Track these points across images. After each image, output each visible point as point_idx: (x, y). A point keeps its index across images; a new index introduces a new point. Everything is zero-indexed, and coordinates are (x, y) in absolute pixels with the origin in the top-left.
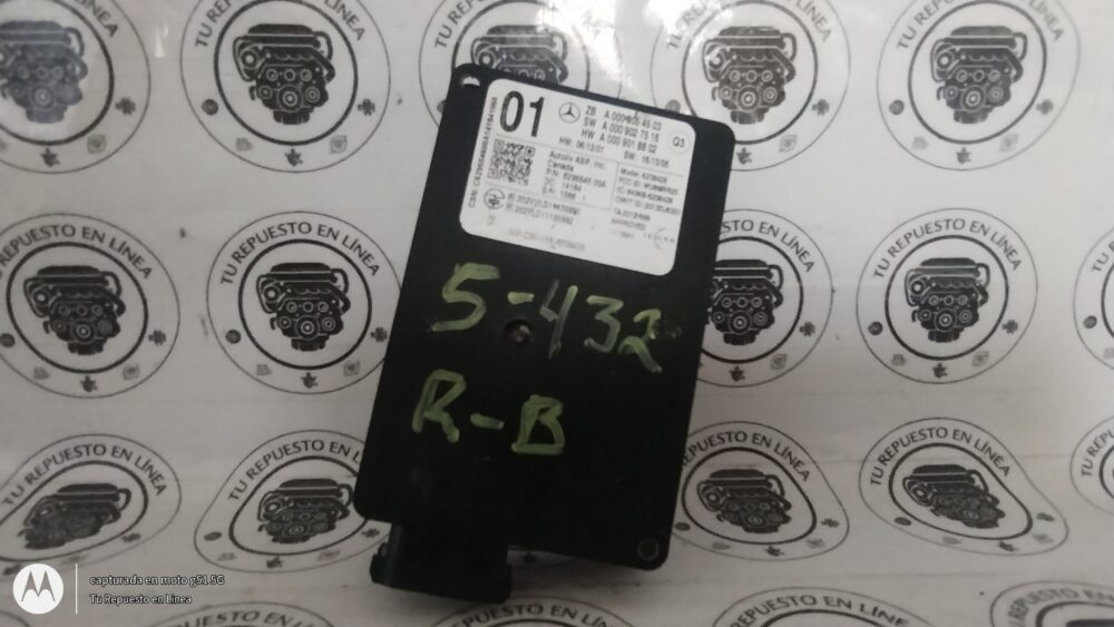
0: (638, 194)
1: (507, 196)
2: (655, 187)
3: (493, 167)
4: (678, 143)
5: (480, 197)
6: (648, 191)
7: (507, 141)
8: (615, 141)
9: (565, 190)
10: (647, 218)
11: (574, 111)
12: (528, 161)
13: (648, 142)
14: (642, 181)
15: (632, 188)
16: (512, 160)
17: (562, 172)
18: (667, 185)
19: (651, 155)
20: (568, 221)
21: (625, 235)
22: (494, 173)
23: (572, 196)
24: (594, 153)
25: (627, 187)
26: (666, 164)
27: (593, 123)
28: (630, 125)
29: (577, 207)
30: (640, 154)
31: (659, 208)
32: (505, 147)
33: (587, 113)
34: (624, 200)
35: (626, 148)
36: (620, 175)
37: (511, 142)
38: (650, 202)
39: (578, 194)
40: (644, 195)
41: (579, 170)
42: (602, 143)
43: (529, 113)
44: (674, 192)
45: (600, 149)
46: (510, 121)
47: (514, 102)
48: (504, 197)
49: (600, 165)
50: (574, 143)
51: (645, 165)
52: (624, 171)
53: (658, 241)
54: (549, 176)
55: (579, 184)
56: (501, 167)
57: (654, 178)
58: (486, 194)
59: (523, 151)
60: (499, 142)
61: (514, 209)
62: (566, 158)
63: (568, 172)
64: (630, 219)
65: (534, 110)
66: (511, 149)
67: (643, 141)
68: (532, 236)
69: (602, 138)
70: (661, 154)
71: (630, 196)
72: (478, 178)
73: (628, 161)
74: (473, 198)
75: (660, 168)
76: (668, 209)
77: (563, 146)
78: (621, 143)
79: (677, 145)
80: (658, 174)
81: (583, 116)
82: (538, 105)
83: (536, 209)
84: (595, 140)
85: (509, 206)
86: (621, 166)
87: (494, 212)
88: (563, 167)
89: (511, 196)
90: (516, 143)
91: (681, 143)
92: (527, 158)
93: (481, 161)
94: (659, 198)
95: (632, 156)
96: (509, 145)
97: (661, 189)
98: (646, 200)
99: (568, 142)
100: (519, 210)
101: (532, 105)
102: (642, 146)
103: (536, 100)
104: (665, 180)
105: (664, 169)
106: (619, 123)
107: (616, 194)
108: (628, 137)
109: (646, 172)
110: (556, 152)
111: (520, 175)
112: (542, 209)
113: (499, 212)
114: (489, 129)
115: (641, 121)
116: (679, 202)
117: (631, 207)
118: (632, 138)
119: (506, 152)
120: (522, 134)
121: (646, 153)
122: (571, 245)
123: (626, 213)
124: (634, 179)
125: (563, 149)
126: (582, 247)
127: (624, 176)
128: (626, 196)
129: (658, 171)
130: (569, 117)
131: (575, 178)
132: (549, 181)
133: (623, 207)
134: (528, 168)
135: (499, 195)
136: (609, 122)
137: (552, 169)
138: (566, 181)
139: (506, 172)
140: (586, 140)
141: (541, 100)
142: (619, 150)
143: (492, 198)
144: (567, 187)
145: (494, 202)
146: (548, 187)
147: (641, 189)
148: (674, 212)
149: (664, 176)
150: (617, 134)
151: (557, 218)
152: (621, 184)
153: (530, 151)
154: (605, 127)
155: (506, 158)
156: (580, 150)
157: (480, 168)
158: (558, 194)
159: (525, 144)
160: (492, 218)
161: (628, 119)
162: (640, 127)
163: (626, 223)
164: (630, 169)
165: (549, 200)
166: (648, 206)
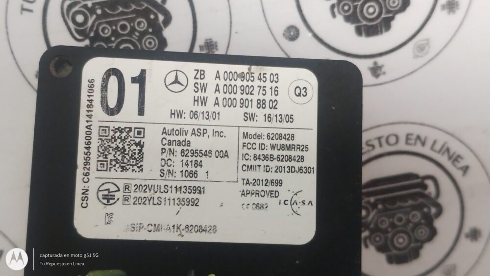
0: (266, 157)
1: (122, 189)
2: (283, 147)
3: (101, 159)
4: (300, 92)
5: (92, 194)
6: (276, 153)
7: (112, 126)
8: (231, 103)
9: (185, 168)
10: (279, 183)
11: (181, 78)
12: (140, 145)
13: (268, 98)
14: (268, 142)
15: (258, 152)
16: (121, 146)
17: (178, 149)
18: (295, 142)
19: (273, 112)
20: (195, 203)
21: (258, 206)
22: (104, 166)
23: (194, 174)
24: (212, 122)
25: (252, 153)
26: (290, 118)
27: (204, 88)
28: (245, 83)
29: (202, 185)
30: (260, 113)
31: (291, 170)
32: (112, 133)
33: (195, 78)
34: (251, 168)
35: (244, 110)
36: (242, 140)
37: (117, 125)
38: (280, 164)
39: (201, 171)
40: (272, 158)
41: (197, 143)
42: (217, 109)
43: (132, 90)
44: (305, 148)
45: (216, 115)
46: (112, 103)
47: (113, 81)
48: (119, 190)
49: (219, 134)
50: (187, 115)
51: (267, 124)
52: (246, 135)
53: (295, 207)
54: (165, 156)
55: (199, 159)
56: (110, 157)
57: (280, 137)
58: (99, 190)
59: (132, 134)
60: (104, 129)
61: (132, 201)
62: (180, 132)
63: (185, 148)
64: (261, 188)
65: (136, 86)
66: (118, 134)
67: (261, 97)
68: (157, 228)
69: (217, 104)
70: (283, 109)
71: (258, 162)
72: (87, 174)
73: (249, 123)
74: (85, 198)
75: (285, 125)
76: (300, 169)
77: (175, 120)
78: (239, 104)
79: (299, 95)
80: (283, 132)
81: (192, 81)
82: (140, 80)
83: (156, 196)
84: (210, 107)
85: (126, 199)
86: (242, 130)
87: (109, 209)
88: (179, 143)
89: (127, 187)
90: (123, 126)
91: (303, 92)
92: (137, 140)
93: (87, 154)
94: (290, 159)
95: (252, 117)
96: (115, 131)
97: (289, 148)
98: (275, 163)
99: (180, 114)
100: (138, 201)
101: (134, 80)
102: (261, 104)
103: (136, 74)
104: (293, 136)
105: (289, 125)
106: (233, 83)
107: (242, 163)
108: (245, 96)
109: (271, 131)
110: (169, 128)
111: (133, 162)
112: (163, 195)
113: (117, 208)
114: (90, 116)
115: (256, 76)
116: (311, 159)
117: (261, 175)
118: (250, 97)
119: (113, 139)
120: (128, 115)
121: (267, 111)
122: (201, 229)
123: (256, 182)
124: (258, 141)
125: (175, 123)
126: (214, 229)
127: (247, 141)
128: (252, 162)
129: (284, 128)
130: (176, 87)
131: (194, 153)
132: (165, 162)
133: (251, 175)
134: (140, 151)
135: (113, 188)
136: (222, 83)
137: (167, 147)
138: (185, 159)
139: (116, 160)
140: (200, 108)
141: (143, 73)
142: (239, 111)
144: (187, 165)
145: (108, 198)
146: (166, 168)
147: (268, 152)
148: (308, 170)
149: (291, 132)
150: (232, 96)
151: (181, 202)
152: (245, 151)
153: (139, 133)
154: (217, 90)
155: (114, 145)
156: (194, 121)
157: (87, 163)
158: (178, 175)
159: (133, 126)
160: (110, 215)
161: (242, 76)
162: (257, 83)
163: (257, 193)
164: (252, 131)
165: (169, 183)
166: (278, 170)
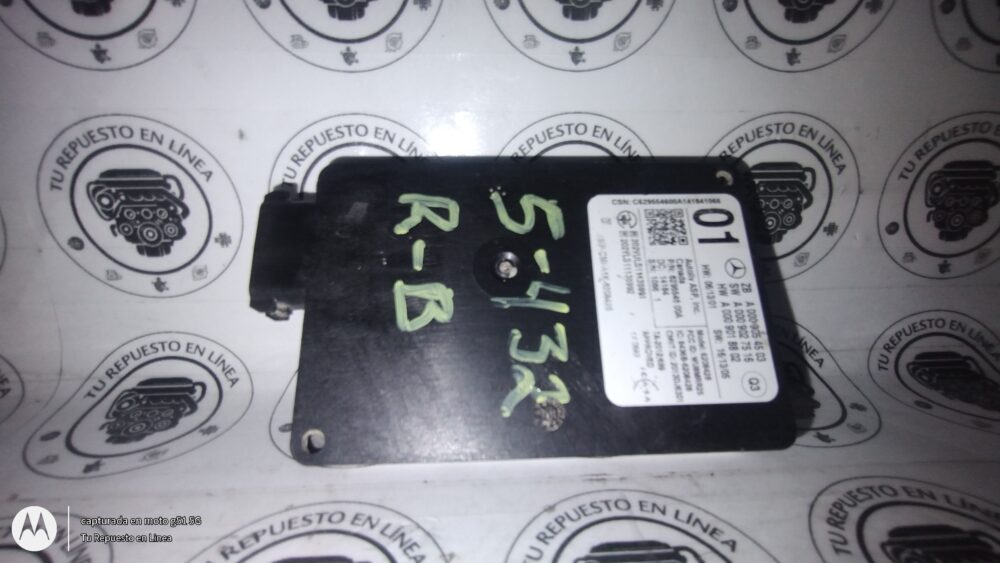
0: (683, 353)
1: (633, 229)
2: (696, 369)
3: (656, 213)
4: (754, 384)
5: (624, 207)
6: (690, 362)
7: (685, 219)
8: (727, 317)
9: (660, 280)
10: (662, 367)
11: (739, 273)
12: (673, 242)
13: (741, 352)
14: (698, 354)
15: (687, 345)
16: (669, 226)
17: (675, 273)
18: (704, 382)
19: (728, 358)
20: (630, 290)
21: (636, 348)
22: (649, 214)
23: (655, 287)
24: (706, 301)
25: (685, 339)
26: (726, 375)
27: (736, 292)
28: (749, 330)
29: (647, 295)
30: (724, 345)
31: (676, 378)
32: (678, 219)
33: (743, 285)
34: (671, 339)
35: (724, 330)
36: (695, 330)
37: (686, 222)
38: (680, 367)
39: (659, 294)
40: (684, 359)
41: (684, 289)
42: (719, 305)
43: (719, 232)
44: (700, 392)
45: (713, 304)
46: (704, 218)
47: (723, 218)
48: (632, 227)
49: (696, 308)
50: (707, 279)
51: (716, 353)
52: (700, 333)
53: (641, 384)
54: (667, 263)
55: (670, 291)
56: (658, 219)
57: (706, 366)
58: (629, 212)
59: (681, 235)
60: (680, 213)
61: (624, 238)
62: (691, 274)
63: (678, 279)
64: (653, 349)
65: (723, 236)
66: (678, 224)
67: (739, 346)
68: (604, 260)
69: (724, 304)
70: (733, 367)
71: (677, 346)
72: (640, 202)
73: (713, 335)
74: (621, 202)
75: (719, 370)
76: (678, 388)
77: (701, 270)
78: (728, 325)
79: (751, 383)
80: (711, 369)
81: (739, 282)
82: (729, 239)
83: (631, 257)
84: (719, 299)
85: (625, 234)
86: (704, 330)
87: (614, 221)
88: (681, 274)
89: (635, 233)
90: (686, 227)
91: (754, 386)
92: (676, 239)
93: (657, 202)
94: (687, 376)
95: (719, 338)
96: (681, 221)
97: (697, 375)
98: (680, 362)
99: (707, 273)
100: (624, 244)
101: (728, 234)
102: (733, 346)
103: (734, 235)
104: (709, 378)
105: (719, 374)
106: (747, 318)
107: (674, 330)
108: (737, 330)
109: (709, 356)
110: (693, 264)
111: (657, 237)
112: (632, 263)
113: (616, 227)
114: (689, 202)
115: (758, 339)
116: (691, 399)
117: (666, 349)
118: (737, 334)
119: (673, 221)
120: (697, 232)
121: (728, 352)
122: (607, 297)
123: (659, 345)
124: (697, 344)
125: (698, 270)
126: (609, 308)
127: (696, 334)
128: (676, 340)
129: (715, 369)
130: (731, 269)
131: (675, 287)
132: (662, 263)
133: (664, 340)
134: (667, 242)
135: (632, 222)
136: (744, 308)
137: (675, 264)
138: (668, 280)
139: (656, 224)
140: (716, 290)
141: (736, 241)
142: (721, 325)
143: (627, 218)
144: (663, 281)
145: (624, 220)
146: (656, 264)
147: (689, 355)
148: (679, 395)
149: (713, 375)
150: (734, 318)
151: (629, 279)
152: (686, 333)
153: (683, 240)
154: (736, 304)
155: (668, 221)
156: (703, 286)
157: (650, 202)
158: (652, 274)
159: (688, 235)
160: (609, 221)
161: (755, 327)
162: (752, 341)
163: (648, 346)
164: (705, 338)
165: (644, 268)
166: (674, 366)
